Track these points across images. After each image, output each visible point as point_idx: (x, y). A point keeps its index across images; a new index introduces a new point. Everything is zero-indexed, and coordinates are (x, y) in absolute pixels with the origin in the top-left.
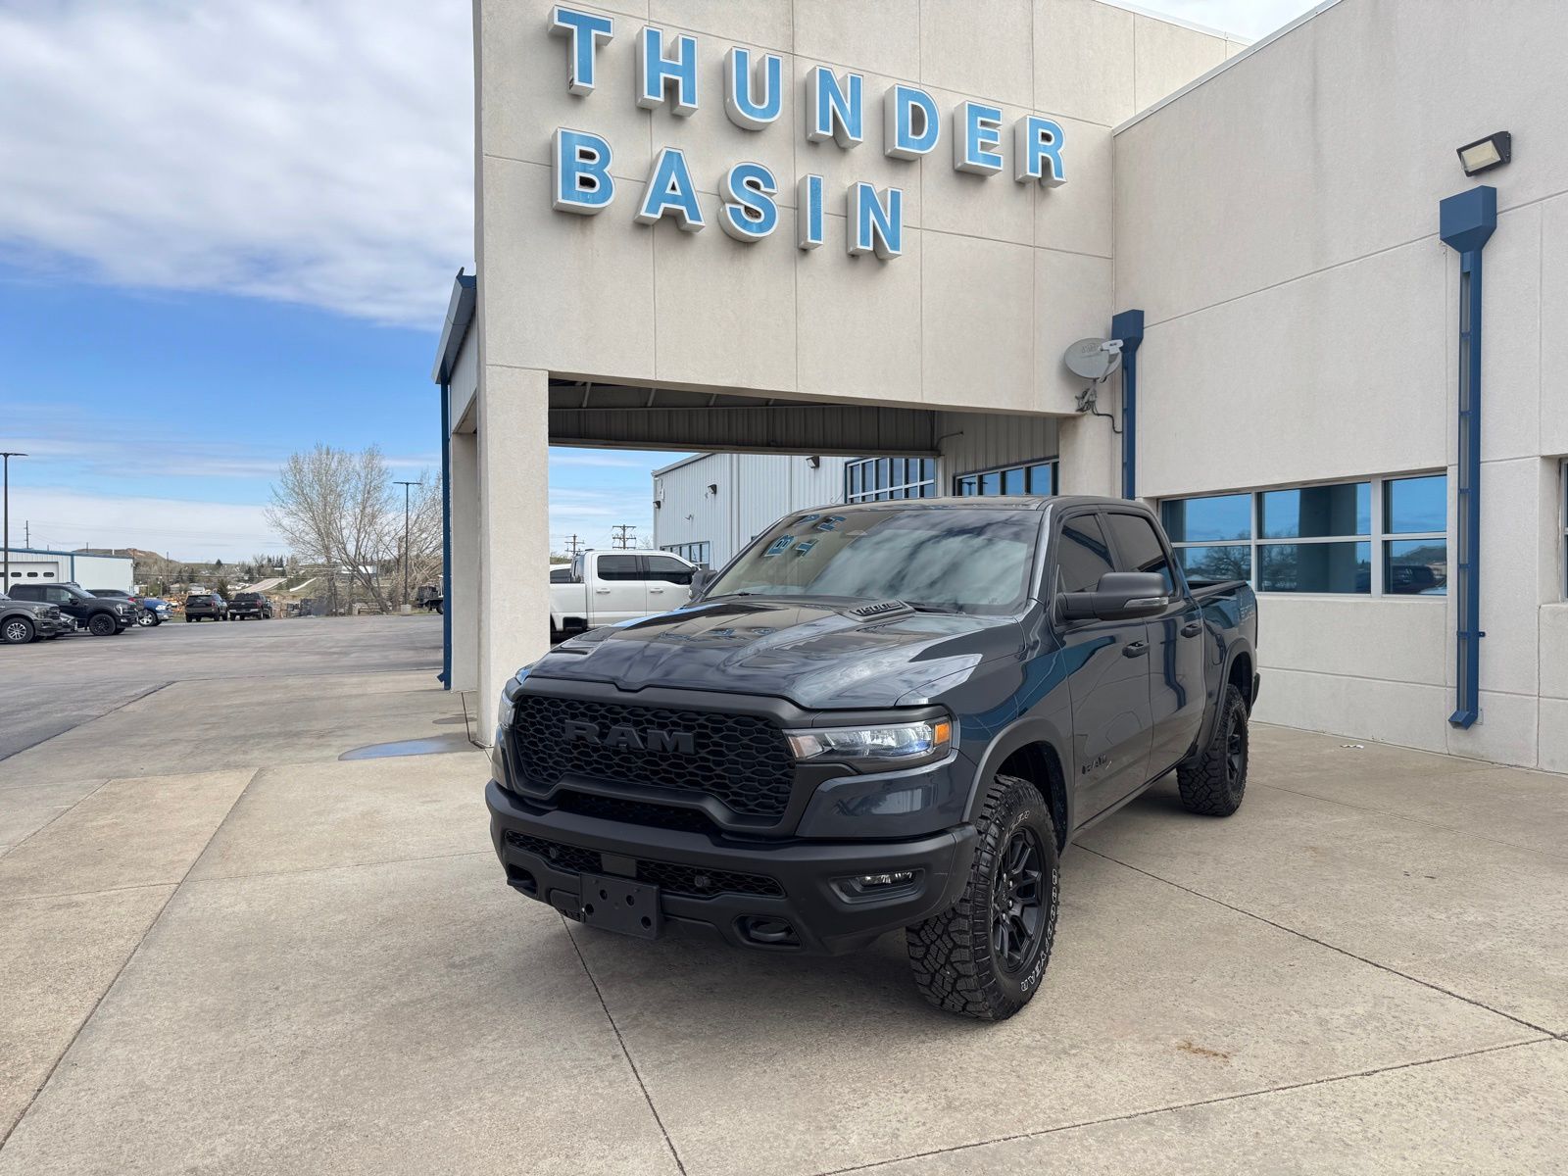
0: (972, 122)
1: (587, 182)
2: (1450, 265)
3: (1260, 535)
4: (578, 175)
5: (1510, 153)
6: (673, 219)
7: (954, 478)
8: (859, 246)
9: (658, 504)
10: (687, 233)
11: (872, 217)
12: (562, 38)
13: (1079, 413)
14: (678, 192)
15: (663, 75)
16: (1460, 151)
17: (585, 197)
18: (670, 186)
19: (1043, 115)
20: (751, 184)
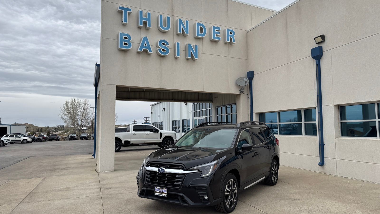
0: (214, 30)
1: (125, 44)
2: (313, 63)
3: (279, 122)
4: (123, 42)
5: (324, 39)
6: (146, 51)
7: (216, 107)
8: (188, 57)
9: (152, 113)
10: (149, 54)
11: (191, 51)
12: (121, 13)
13: (240, 94)
14: (147, 46)
15: (143, 21)
16: (314, 39)
17: (125, 47)
18: (145, 44)
19: (230, 28)
20: (163, 44)
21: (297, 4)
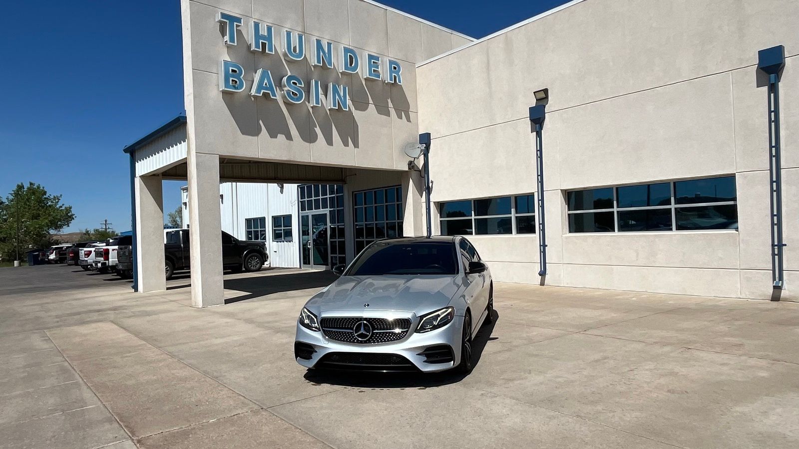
0: (369, 61)
1: (234, 81)
3: (475, 215)
4: (231, 79)
7: (353, 192)
8: (333, 107)
11: (337, 97)
12: (224, 25)
13: (409, 170)
14: (268, 86)
15: (261, 41)
16: (534, 93)
17: (234, 88)
18: (265, 84)
20: (294, 83)
21: (506, 36)
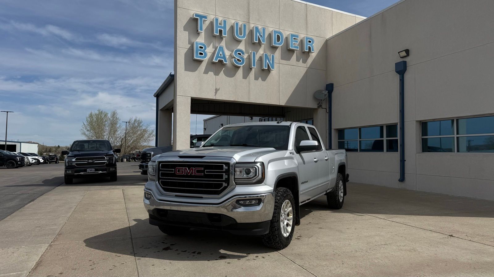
2: (397, 77)
3: (360, 138)
4: (199, 52)
5: (409, 54)
6: (221, 62)
9: (205, 128)
10: (224, 65)
11: (267, 61)
15: (219, 29)
17: (200, 57)
19: (309, 36)
20: (239, 54)
21: (383, 15)
